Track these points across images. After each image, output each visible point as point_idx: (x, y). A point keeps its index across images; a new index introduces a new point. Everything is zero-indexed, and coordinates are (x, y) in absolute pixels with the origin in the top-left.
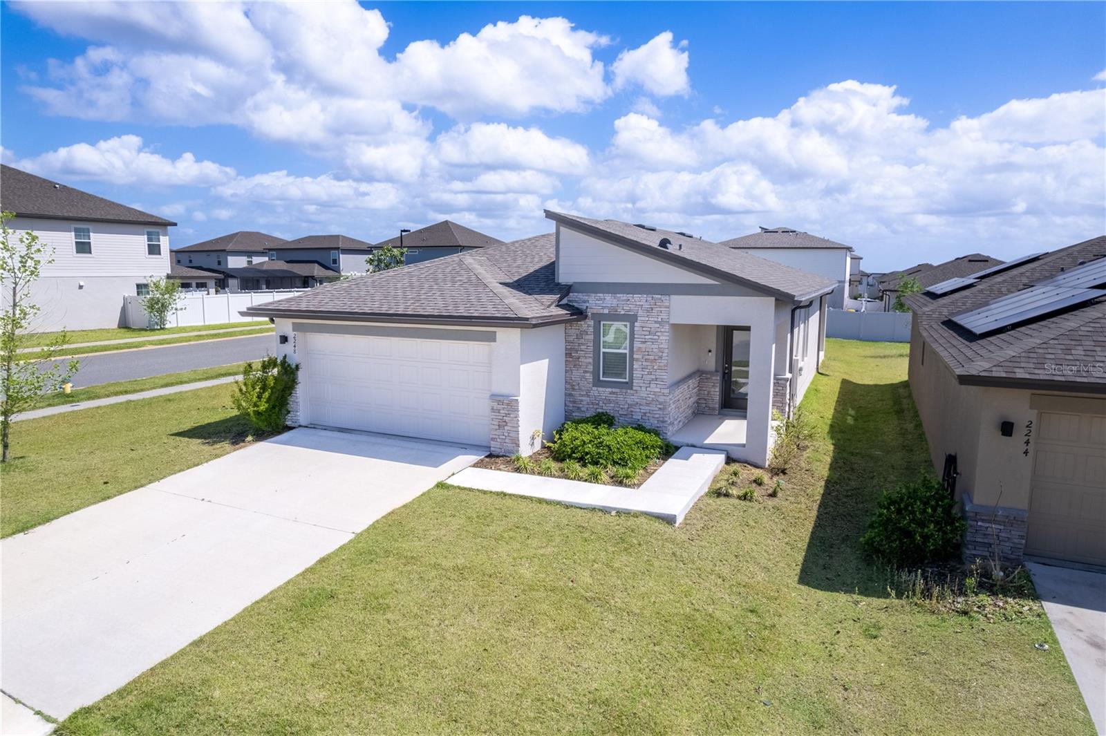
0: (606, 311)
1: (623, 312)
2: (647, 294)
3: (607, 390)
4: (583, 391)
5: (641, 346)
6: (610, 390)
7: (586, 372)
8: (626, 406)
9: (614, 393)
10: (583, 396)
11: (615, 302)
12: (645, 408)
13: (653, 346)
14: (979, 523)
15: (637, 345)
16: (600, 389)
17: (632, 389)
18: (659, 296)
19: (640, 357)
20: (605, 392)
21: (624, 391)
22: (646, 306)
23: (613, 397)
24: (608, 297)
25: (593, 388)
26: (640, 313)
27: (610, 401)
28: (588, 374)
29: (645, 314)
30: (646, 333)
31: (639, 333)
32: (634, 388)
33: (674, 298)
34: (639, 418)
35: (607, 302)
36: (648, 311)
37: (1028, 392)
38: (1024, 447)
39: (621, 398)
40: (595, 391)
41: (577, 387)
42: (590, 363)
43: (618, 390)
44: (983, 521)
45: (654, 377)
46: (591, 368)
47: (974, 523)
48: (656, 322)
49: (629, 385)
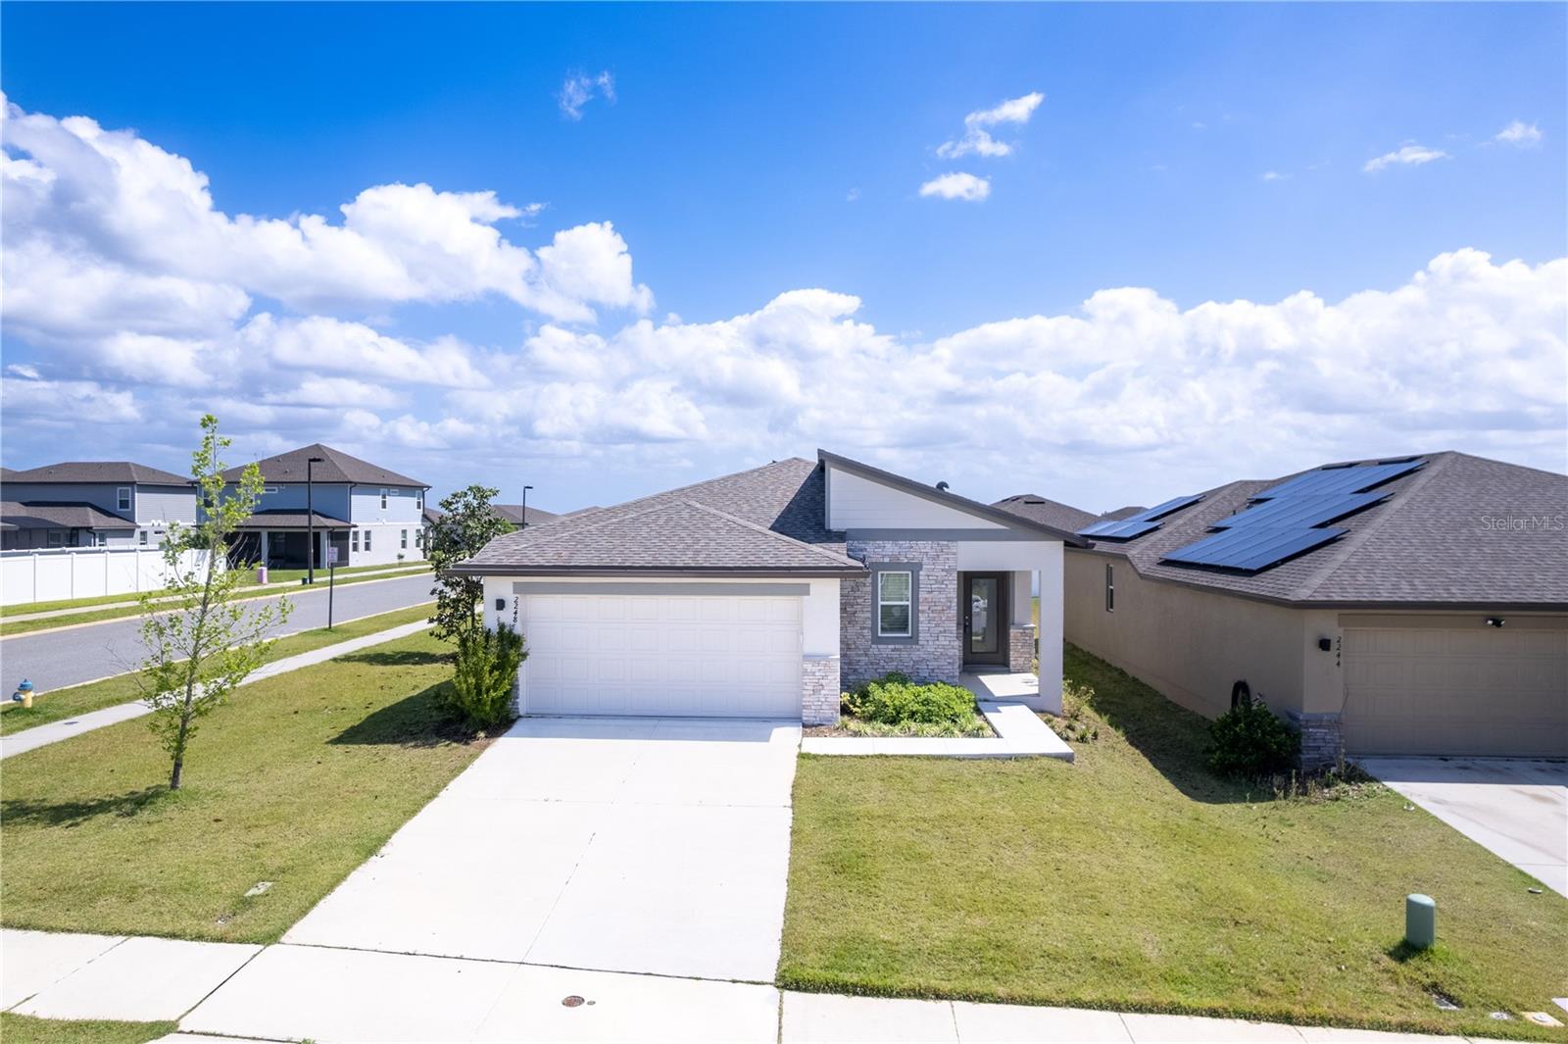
0: (887, 560)
1: (906, 561)
2: (933, 541)
3: (890, 647)
4: (859, 649)
5: (927, 596)
6: (893, 646)
7: (862, 628)
8: (912, 663)
9: (897, 650)
10: (860, 655)
11: (896, 550)
12: (933, 664)
13: (941, 596)
14: (1311, 730)
15: (922, 595)
16: (880, 646)
17: (917, 644)
18: (946, 543)
19: (926, 608)
20: (886, 650)
21: (909, 646)
22: (932, 553)
23: (895, 655)
24: (889, 545)
25: (873, 646)
26: (925, 561)
27: (892, 659)
28: (866, 631)
29: (931, 562)
30: (933, 582)
31: (925, 582)
32: (920, 643)
33: (961, 544)
34: (926, 675)
35: (888, 550)
36: (934, 559)
37: (1336, 612)
38: (1336, 660)
39: (904, 654)
40: (874, 649)
41: (853, 646)
42: (868, 618)
43: (902, 647)
44: (1312, 727)
45: (942, 629)
46: (869, 623)
47: (1306, 730)
48: (943, 570)
49: (914, 639)
